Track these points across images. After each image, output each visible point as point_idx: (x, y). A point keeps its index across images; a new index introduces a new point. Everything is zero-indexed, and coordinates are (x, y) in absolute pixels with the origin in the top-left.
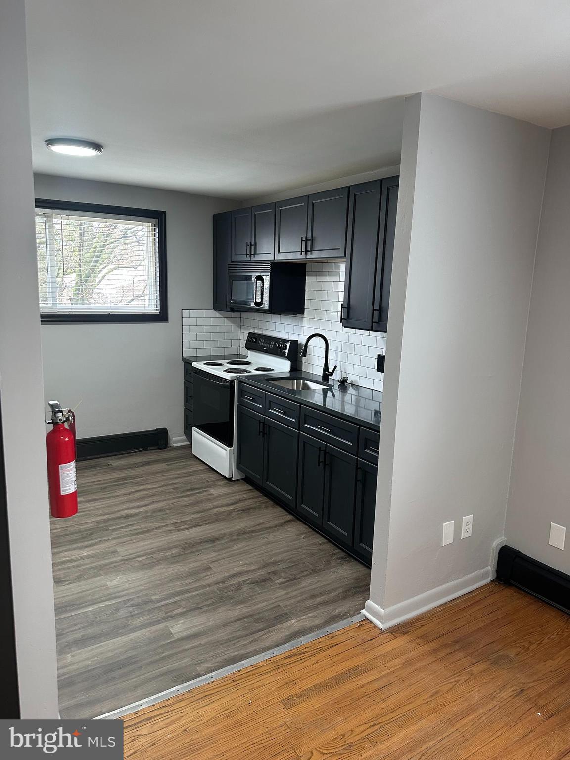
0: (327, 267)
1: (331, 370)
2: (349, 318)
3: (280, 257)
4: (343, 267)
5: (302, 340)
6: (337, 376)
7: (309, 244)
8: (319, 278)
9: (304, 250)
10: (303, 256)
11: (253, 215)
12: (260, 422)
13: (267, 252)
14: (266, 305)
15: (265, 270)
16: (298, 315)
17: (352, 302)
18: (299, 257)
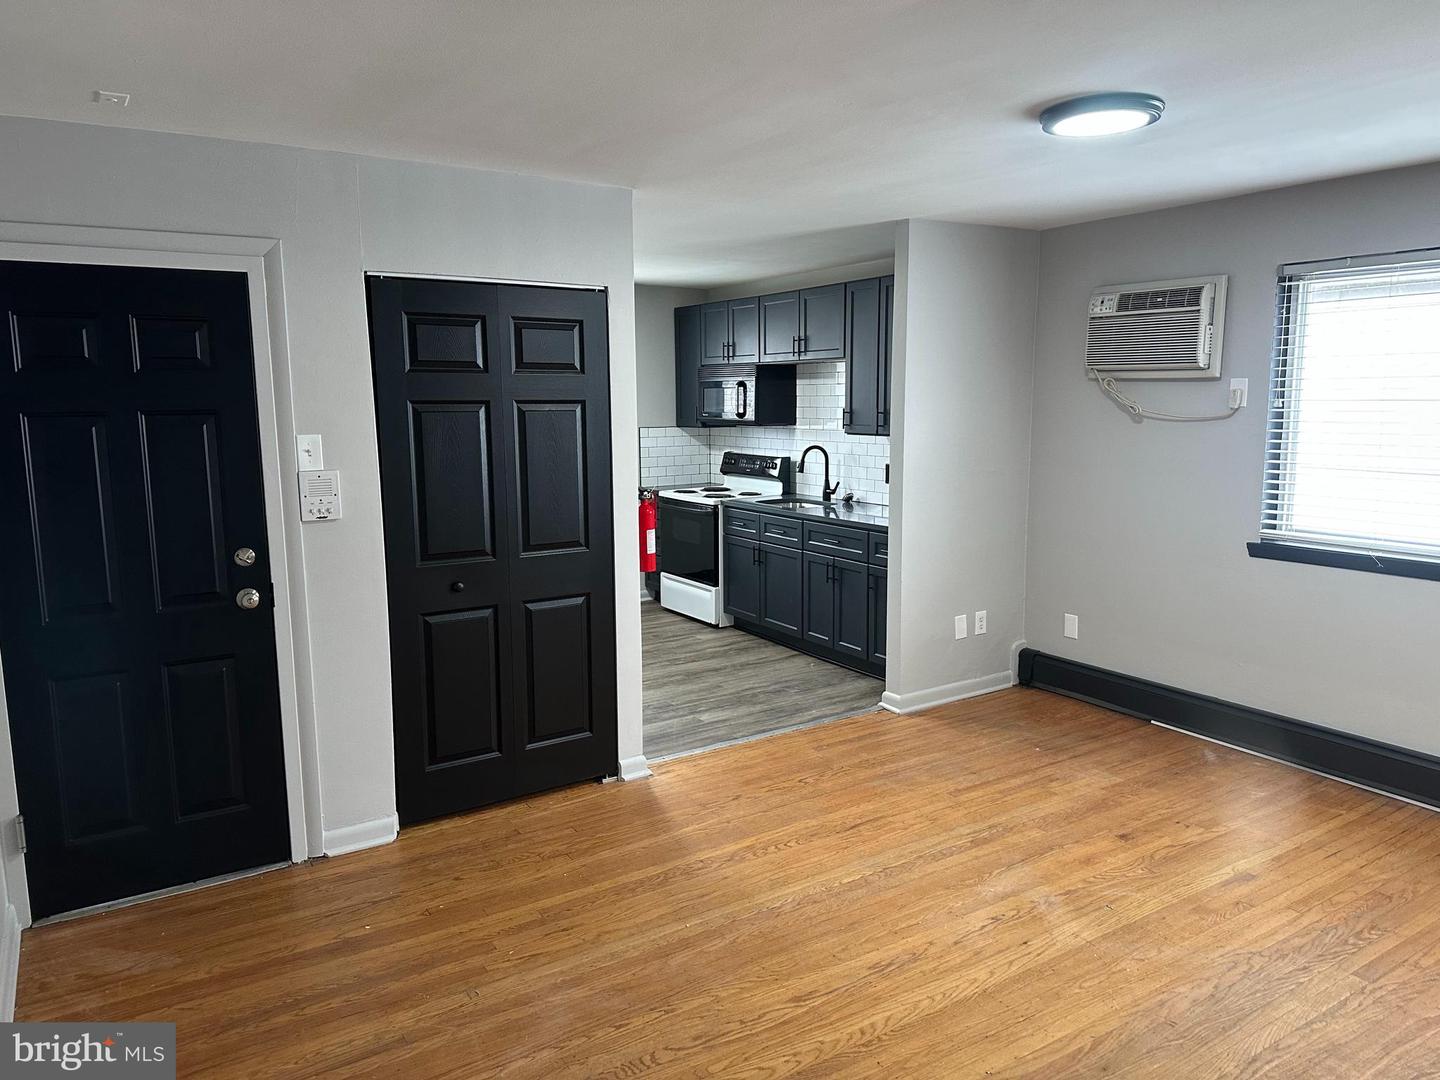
0: (822, 368)
1: (832, 487)
2: (853, 423)
3: (767, 360)
4: (841, 367)
5: (796, 457)
6: (840, 494)
7: (803, 343)
8: (813, 381)
9: (796, 350)
10: (796, 357)
11: (731, 311)
12: (754, 550)
13: (749, 352)
14: (750, 415)
15: (749, 375)
16: (789, 427)
17: (854, 407)
18: (791, 358)
